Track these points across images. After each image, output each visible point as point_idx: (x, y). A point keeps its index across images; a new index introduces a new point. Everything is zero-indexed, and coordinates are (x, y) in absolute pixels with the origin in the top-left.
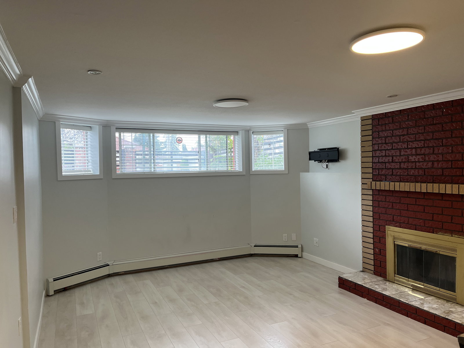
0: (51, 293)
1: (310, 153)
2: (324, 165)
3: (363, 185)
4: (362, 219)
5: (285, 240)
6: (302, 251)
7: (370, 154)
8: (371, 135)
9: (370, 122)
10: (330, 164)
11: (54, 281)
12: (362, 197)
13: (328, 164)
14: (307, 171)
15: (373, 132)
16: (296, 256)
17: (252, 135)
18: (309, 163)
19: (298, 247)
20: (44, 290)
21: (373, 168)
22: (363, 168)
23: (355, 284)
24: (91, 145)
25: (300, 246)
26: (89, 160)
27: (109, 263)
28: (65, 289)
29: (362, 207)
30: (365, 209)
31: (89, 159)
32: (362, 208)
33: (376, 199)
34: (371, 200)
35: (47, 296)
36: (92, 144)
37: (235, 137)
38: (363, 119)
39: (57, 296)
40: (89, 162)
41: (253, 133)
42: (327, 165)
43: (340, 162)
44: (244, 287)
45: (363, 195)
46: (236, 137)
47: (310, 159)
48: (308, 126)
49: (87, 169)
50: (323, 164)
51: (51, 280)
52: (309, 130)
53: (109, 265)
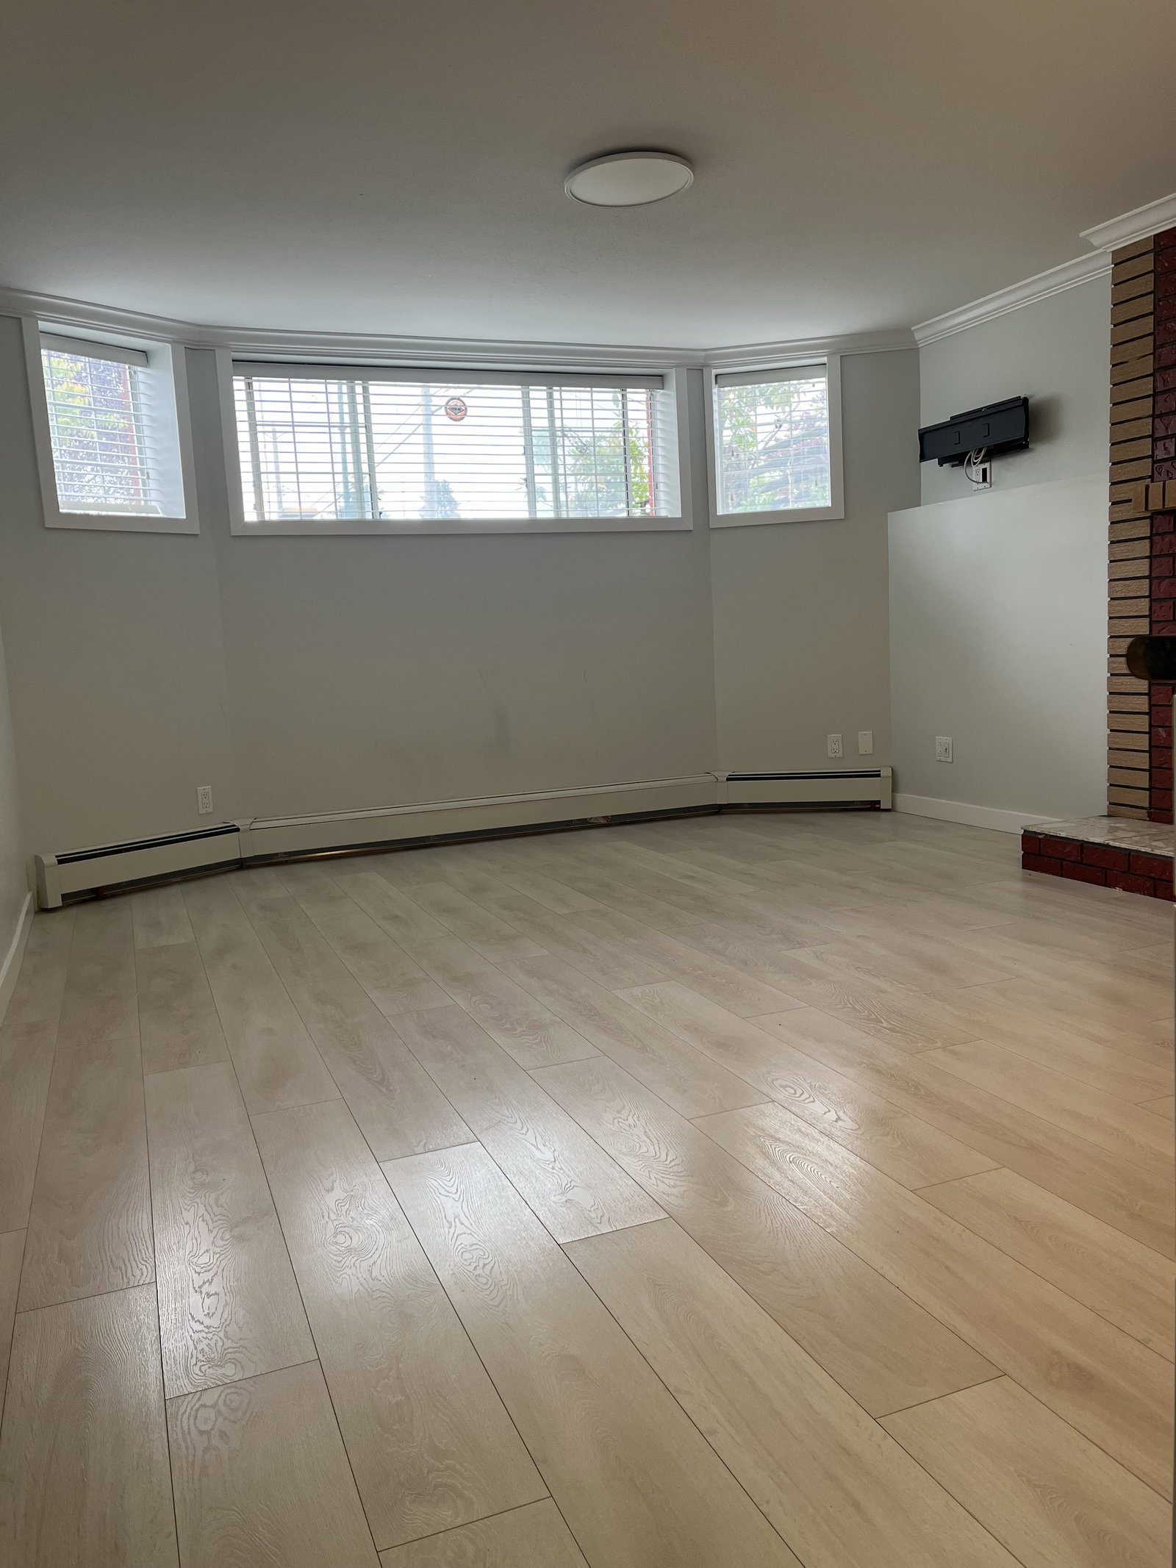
0: (55, 901)
1: (923, 435)
2: (976, 472)
3: (1117, 508)
4: (1109, 633)
5: (833, 756)
6: (894, 789)
7: (1147, 386)
8: (1151, 314)
9: (1148, 263)
10: (996, 467)
11: (60, 862)
12: (1110, 554)
13: (987, 465)
14: (914, 500)
15: (1159, 301)
16: (873, 806)
17: (715, 390)
18: (918, 472)
19: (879, 776)
20: (29, 890)
21: (1157, 435)
22: (1119, 443)
23: (1082, 845)
24: (151, 419)
25: (886, 772)
26: (149, 470)
27: (237, 823)
28: (98, 895)
29: (1109, 588)
30: (1123, 595)
31: (148, 467)
32: (1109, 592)
33: (1162, 551)
34: (1146, 557)
35: (42, 909)
36: (153, 414)
37: (652, 394)
38: (1121, 259)
39: (73, 912)
40: (148, 478)
41: (718, 381)
42: (984, 471)
43: (1032, 450)
44: (692, 878)
45: (1115, 545)
46: (659, 394)
47: (923, 457)
48: (917, 336)
49: (143, 503)
50: (968, 470)
51: (50, 859)
52: (921, 350)
53: (238, 830)
